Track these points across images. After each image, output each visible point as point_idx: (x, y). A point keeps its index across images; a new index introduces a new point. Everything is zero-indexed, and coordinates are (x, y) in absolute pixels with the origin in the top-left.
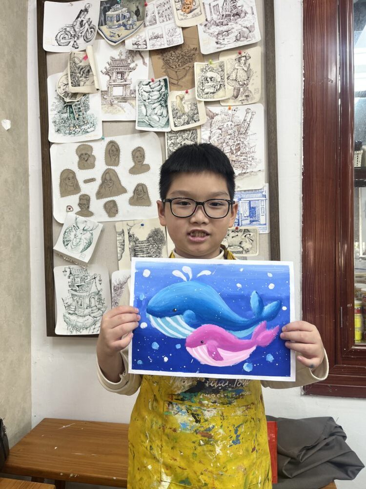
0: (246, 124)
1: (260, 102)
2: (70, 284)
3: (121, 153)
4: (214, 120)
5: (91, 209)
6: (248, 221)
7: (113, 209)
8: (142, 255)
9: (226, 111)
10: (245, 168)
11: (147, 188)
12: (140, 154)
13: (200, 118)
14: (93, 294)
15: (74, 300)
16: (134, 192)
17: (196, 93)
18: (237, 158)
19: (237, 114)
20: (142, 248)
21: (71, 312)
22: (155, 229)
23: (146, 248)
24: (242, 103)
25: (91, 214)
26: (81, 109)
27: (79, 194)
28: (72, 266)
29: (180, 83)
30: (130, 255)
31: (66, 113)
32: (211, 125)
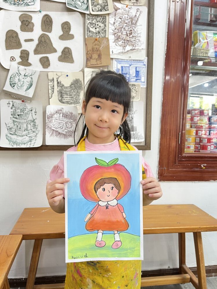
0: (136, 18)
1: (144, 5)
2: (12, 113)
3: (53, 24)
4: (117, 12)
5: (30, 61)
6: (134, 80)
7: (47, 62)
8: (66, 96)
10: (134, 46)
11: (71, 51)
12: (68, 26)
14: (30, 121)
15: (14, 125)
16: (62, 53)
18: (130, 39)
19: (131, 11)
20: (66, 91)
21: (12, 133)
22: (76, 79)
23: (69, 91)
24: (134, 4)
25: (30, 65)
27: (21, 49)
28: (14, 101)
30: (58, 95)
32: (115, 15)
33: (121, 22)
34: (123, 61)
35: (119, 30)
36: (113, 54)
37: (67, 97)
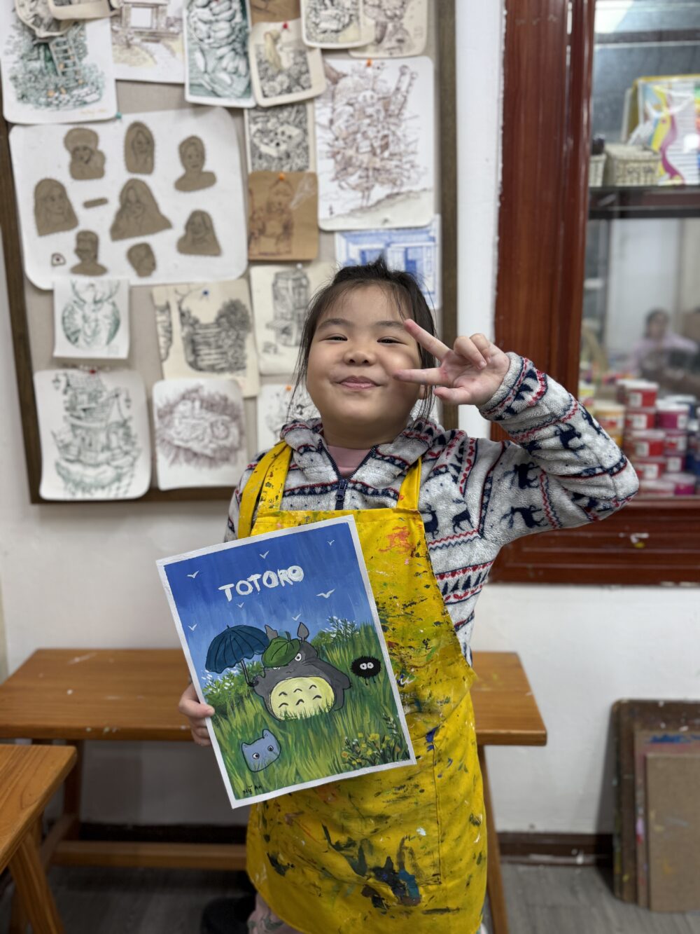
0: (399, 97)
1: (425, 53)
2: (68, 405)
3: (156, 148)
4: (339, 86)
7: (146, 260)
8: (207, 352)
9: (362, 68)
10: (398, 182)
11: (210, 220)
12: (195, 150)
13: (313, 82)
14: (113, 426)
15: (75, 436)
16: (187, 228)
17: (304, 31)
18: (383, 163)
19: (384, 75)
20: (206, 337)
21: (72, 458)
22: (231, 301)
23: (214, 336)
24: (391, 54)
25: (102, 271)
26: (70, 53)
28: (71, 372)
29: (271, 7)
30: (185, 350)
31: (38, 59)
32: (333, 97)
33: (352, 116)
34: (365, 235)
35: (348, 141)
36: (333, 215)
37: (209, 354)
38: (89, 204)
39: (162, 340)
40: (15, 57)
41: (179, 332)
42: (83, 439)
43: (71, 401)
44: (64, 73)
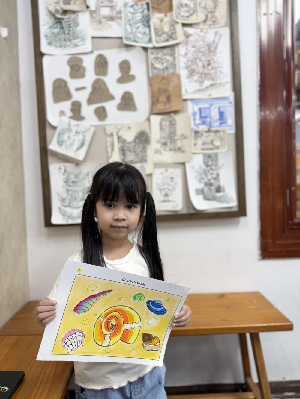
0: (215, 44)
3: (108, 65)
4: (189, 39)
6: (218, 124)
7: (103, 114)
9: (199, 32)
10: (215, 79)
11: (132, 96)
13: (178, 37)
15: (68, 194)
16: (122, 99)
18: (209, 71)
19: (208, 35)
20: (129, 148)
21: (66, 204)
22: (141, 131)
23: (133, 147)
24: (210, 27)
25: (82, 118)
26: (71, 25)
28: (66, 164)
29: (160, 7)
30: (120, 153)
31: (57, 28)
32: (187, 43)
34: (201, 101)
35: (193, 62)
36: (187, 93)
37: (130, 155)
38: (78, 89)
39: (109, 149)
40: (47, 27)
41: (117, 146)
42: (72, 196)
43: (66, 179)
44: (68, 34)
